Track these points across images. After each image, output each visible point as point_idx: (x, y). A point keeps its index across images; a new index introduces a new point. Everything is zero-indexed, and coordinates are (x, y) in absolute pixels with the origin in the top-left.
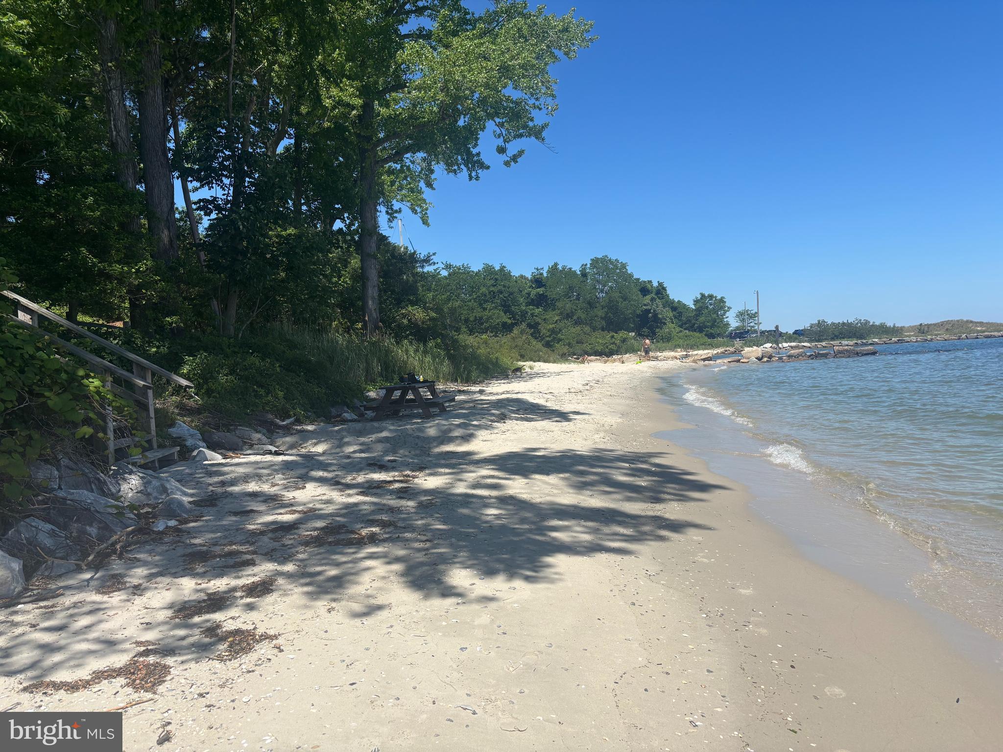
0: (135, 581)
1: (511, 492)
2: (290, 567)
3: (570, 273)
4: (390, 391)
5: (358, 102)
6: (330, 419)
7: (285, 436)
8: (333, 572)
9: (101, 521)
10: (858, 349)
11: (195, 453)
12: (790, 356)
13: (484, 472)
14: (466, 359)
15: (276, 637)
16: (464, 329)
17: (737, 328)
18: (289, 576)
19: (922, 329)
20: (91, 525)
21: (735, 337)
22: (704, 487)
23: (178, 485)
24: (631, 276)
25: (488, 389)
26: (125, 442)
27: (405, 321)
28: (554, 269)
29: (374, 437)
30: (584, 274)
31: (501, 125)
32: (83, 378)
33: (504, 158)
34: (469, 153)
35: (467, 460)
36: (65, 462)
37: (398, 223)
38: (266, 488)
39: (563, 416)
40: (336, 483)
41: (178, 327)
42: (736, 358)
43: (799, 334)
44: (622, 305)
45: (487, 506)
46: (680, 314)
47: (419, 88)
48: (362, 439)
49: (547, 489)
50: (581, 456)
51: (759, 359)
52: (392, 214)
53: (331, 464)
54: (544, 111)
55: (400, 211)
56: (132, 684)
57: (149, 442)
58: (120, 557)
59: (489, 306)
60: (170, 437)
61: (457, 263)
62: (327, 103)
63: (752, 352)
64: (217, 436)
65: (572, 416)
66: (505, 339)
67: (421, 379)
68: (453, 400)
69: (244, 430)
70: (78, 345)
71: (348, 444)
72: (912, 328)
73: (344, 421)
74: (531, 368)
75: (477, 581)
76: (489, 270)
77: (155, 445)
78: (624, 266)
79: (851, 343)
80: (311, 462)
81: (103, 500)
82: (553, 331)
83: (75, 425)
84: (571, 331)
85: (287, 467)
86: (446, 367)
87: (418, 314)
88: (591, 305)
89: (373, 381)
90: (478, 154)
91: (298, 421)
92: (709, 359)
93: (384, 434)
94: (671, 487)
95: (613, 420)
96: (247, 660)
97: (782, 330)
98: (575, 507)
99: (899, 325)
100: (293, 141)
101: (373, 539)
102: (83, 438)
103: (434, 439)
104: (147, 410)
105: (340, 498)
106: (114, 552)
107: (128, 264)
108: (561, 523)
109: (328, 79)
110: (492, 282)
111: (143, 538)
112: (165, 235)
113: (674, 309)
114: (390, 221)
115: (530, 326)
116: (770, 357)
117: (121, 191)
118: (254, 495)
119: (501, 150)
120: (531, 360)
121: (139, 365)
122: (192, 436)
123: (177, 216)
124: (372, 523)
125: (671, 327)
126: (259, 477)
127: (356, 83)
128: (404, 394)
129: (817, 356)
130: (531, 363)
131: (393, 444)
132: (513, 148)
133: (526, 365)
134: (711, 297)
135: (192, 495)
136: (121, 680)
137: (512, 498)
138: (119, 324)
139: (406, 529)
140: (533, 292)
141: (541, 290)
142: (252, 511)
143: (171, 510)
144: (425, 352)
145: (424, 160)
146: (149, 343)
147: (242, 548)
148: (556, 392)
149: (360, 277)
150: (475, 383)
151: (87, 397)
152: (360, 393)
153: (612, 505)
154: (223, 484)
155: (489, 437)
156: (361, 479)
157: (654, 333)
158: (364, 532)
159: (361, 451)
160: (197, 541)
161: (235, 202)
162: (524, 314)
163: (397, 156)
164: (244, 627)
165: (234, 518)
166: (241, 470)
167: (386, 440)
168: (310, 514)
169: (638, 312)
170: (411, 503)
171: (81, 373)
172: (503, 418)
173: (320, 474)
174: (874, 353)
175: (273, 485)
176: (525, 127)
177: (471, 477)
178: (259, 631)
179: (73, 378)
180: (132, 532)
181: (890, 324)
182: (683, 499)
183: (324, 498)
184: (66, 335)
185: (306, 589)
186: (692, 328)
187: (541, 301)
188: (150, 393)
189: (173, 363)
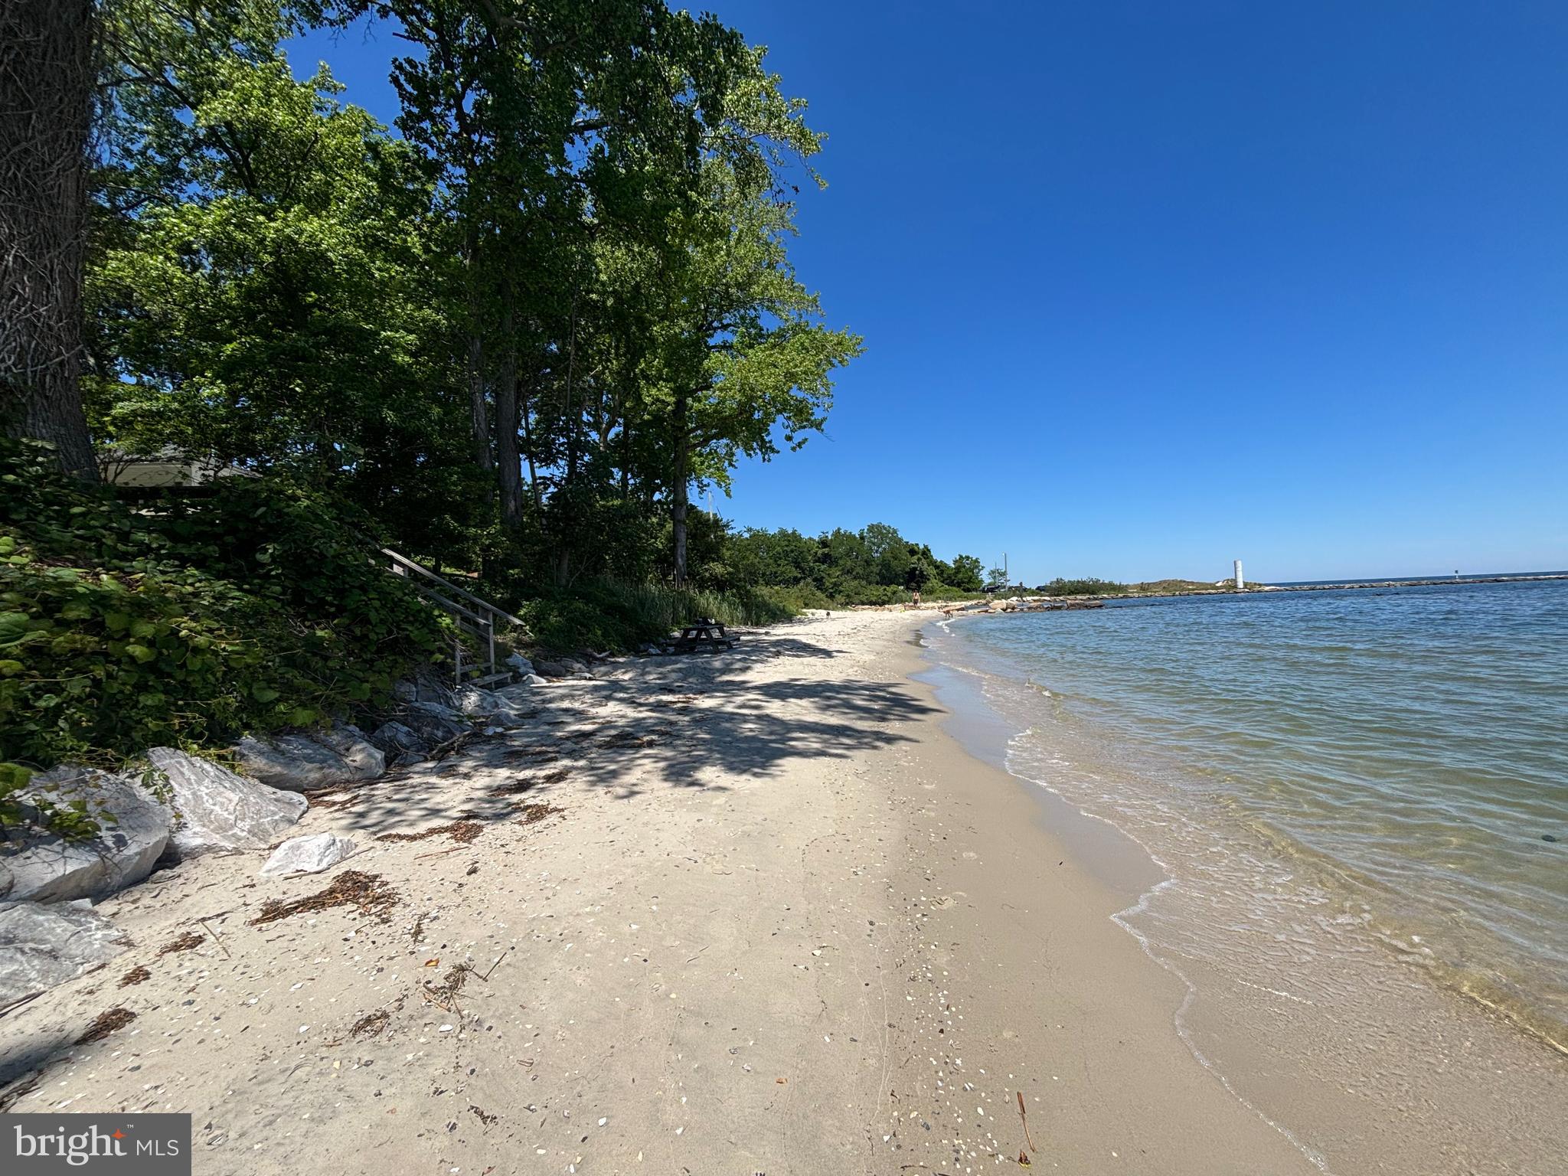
0: (466, 771)
1: (768, 712)
2: (582, 763)
3: (851, 537)
4: (687, 632)
5: (672, 399)
6: (638, 653)
7: (600, 666)
8: (612, 767)
9: (444, 727)
10: (1087, 603)
11: (525, 678)
12: (1029, 608)
13: (751, 696)
14: (757, 607)
15: (563, 810)
16: (761, 581)
17: (990, 584)
18: (581, 768)
19: (1143, 587)
20: (438, 729)
21: (987, 592)
22: (924, 710)
23: (507, 701)
24: (901, 540)
25: (773, 632)
26: (467, 668)
27: (707, 574)
28: (837, 533)
29: (670, 668)
30: (862, 538)
31: (789, 418)
32: (438, 617)
33: (791, 444)
34: (763, 440)
35: (742, 686)
36: (421, 681)
37: (708, 495)
38: (577, 705)
39: (828, 654)
40: (631, 702)
41: (520, 578)
42: (984, 609)
43: (1040, 590)
44: (894, 563)
45: (746, 721)
46: (942, 572)
47: (721, 390)
48: (661, 670)
49: (798, 710)
50: (832, 685)
51: (1004, 610)
52: (702, 488)
53: (631, 688)
54: (822, 408)
55: (708, 485)
56: (455, 837)
57: (489, 668)
58: (457, 753)
59: (782, 562)
60: (507, 665)
61: (756, 527)
62: (648, 400)
63: (999, 604)
64: (546, 665)
65: (835, 654)
66: (794, 590)
67: (713, 621)
68: (738, 639)
69: (567, 661)
70: (439, 592)
71: (649, 673)
72: (1135, 587)
73: (650, 655)
74: (813, 614)
75: (723, 775)
76: (783, 533)
77: (493, 671)
78: (895, 531)
79: (1084, 598)
80: (616, 686)
81: (448, 711)
82: (835, 584)
83: (432, 653)
84: (850, 584)
85: (596, 688)
86: (740, 613)
87: (718, 569)
88: (868, 563)
89: (679, 623)
90: (770, 442)
91: (613, 655)
92: (962, 609)
93: (679, 666)
94: (898, 710)
95: (869, 658)
96: (539, 825)
97: (1026, 585)
98: (817, 724)
99: (1124, 583)
100: (622, 429)
101: (651, 744)
102: (435, 663)
103: (718, 670)
104: (488, 643)
105: (632, 713)
106: (453, 749)
107: (480, 527)
108: (801, 735)
109: (647, 382)
110: (786, 543)
111: (475, 740)
112: (512, 505)
113: (937, 567)
114: (700, 493)
115: (815, 580)
116: (1013, 608)
117: (478, 471)
118: (566, 711)
119: (789, 438)
120: (814, 607)
121: (483, 608)
122: (525, 664)
123: (525, 488)
124: (653, 732)
125: (934, 583)
126: (572, 697)
127: (671, 385)
128: (699, 634)
129: (1053, 608)
130: (814, 610)
131: (686, 674)
132: (798, 436)
133: (809, 612)
134: (968, 558)
135: (517, 710)
136: (448, 835)
137: (767, 716)
138: (476, 575)
139: (678, 737)
140: (820, 552)
141: (826, 550)
142: (562, 722)
143: (498, 721)
144: (723, 600)
145: (727, 445)
146: (495, 590)
147: (550, 749)
148: (827, 635)
149: (673, 539)
150: (763, 626)
151: (439, 631)
152: (666, 632)
153: (846, 723)
154: (544, 701)
155: (762, 670)
156: (652, 699)
157: (920, 587)
158: (646, 739)
159: (659, 679)
160: (516, 743)
161: (569, 480)
162: (812, 570)
163: (706, 442)
164: (540, 803)
165: (547, 727)
166: (560, 691)
167: (680, 670)
168: (608, 725)
169: (907, 570)
170: (687, 718)
171: (436, 613)
172: (778, 654)
173: (621, 695)
174: (1100, 606)
175: (583, 703)
176: (808, 420)
177: (739, 700)
178: (551, 807)
179: (430, 616)
180: (468, 735)
181: (1117, 582)
182: (904, 718)
183: (620, 713)
184: (430, 583)
185: (588, 778)
186: (951, 584)
187: (826, 559)
188: (491, 629)
189: (513, 607)
